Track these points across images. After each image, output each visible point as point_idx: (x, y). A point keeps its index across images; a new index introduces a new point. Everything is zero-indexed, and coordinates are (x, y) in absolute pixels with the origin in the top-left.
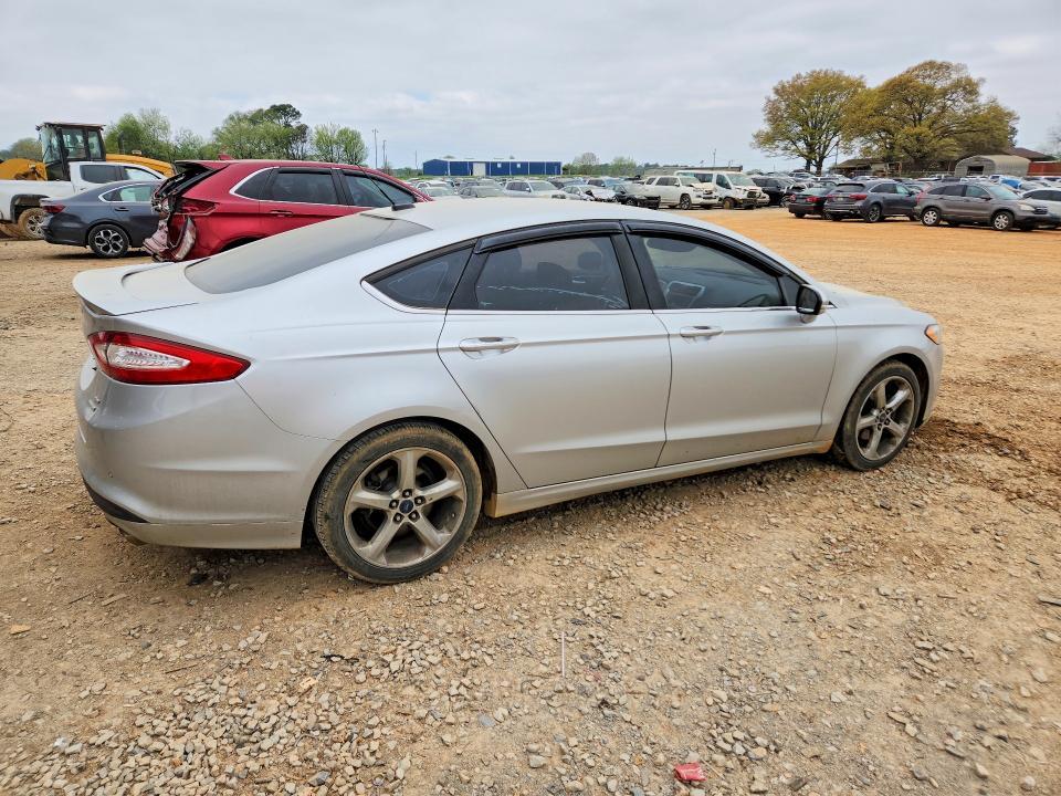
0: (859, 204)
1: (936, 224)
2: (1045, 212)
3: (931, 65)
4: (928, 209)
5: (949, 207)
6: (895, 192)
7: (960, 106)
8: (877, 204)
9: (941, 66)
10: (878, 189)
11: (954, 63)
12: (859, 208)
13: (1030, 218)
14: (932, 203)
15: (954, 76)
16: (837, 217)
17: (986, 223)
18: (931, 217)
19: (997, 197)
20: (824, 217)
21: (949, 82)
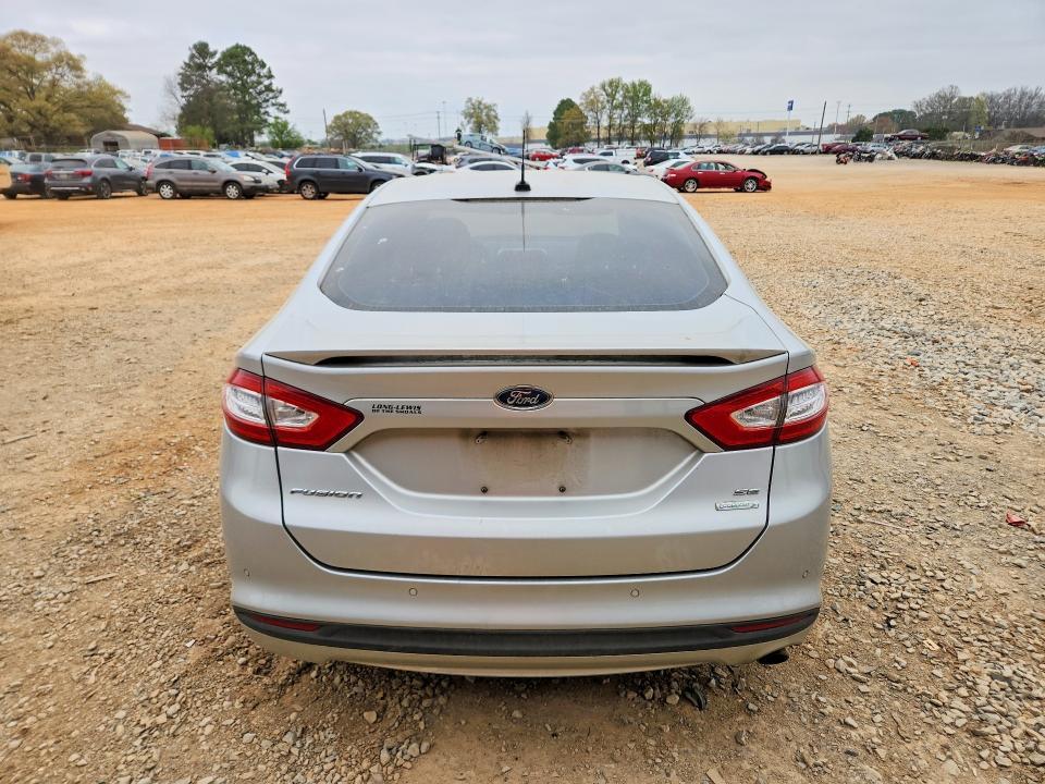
0: (87, 180)
1: (174, 198)
2: (260, 182)
3: (24, 35)
4: (161, 183)
5: (181, 180)
6: (116, 167)
7: (68, 82)
8: (104, 179)
9: (34, 38)
10: (101, 164)
11: (48, 36)
12: (89, 185)
13: (252, 187)
14: (164, 177)
15: (53, 50)
16: (64, 196)
17: (220, 194)
18: (167, 191)
19: (221, 170)
20: (44, 196)
21: (50, 56)
